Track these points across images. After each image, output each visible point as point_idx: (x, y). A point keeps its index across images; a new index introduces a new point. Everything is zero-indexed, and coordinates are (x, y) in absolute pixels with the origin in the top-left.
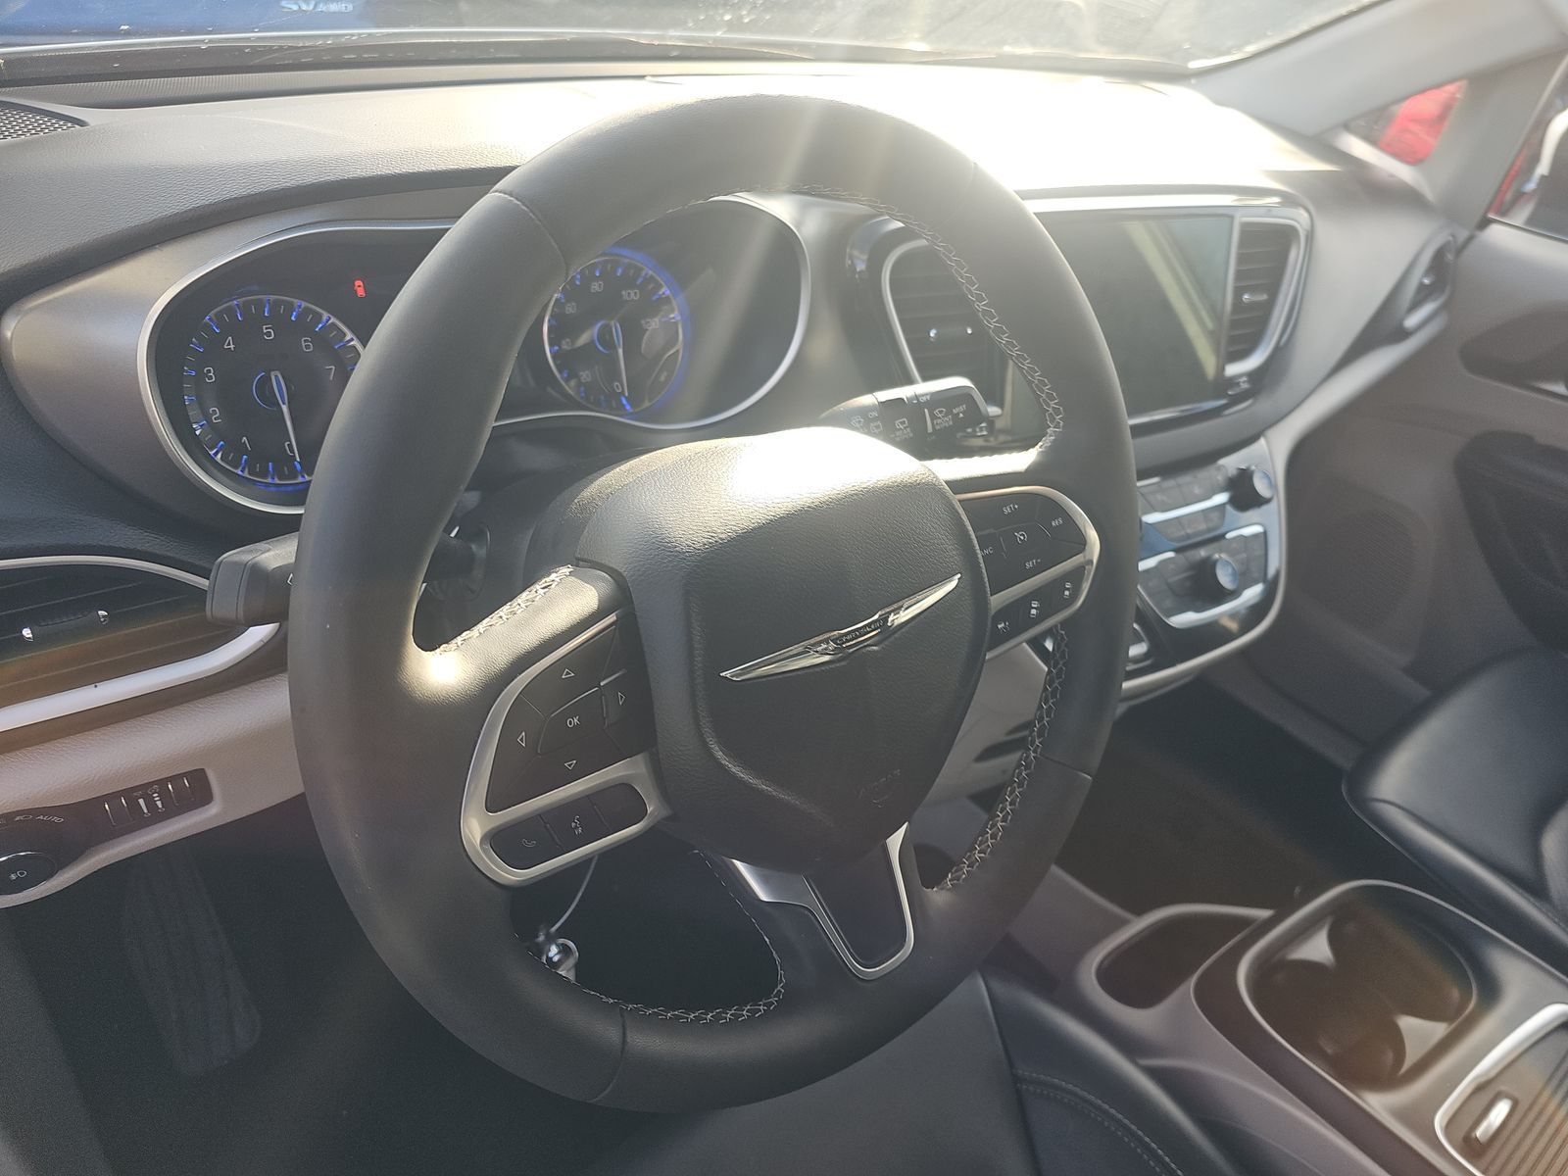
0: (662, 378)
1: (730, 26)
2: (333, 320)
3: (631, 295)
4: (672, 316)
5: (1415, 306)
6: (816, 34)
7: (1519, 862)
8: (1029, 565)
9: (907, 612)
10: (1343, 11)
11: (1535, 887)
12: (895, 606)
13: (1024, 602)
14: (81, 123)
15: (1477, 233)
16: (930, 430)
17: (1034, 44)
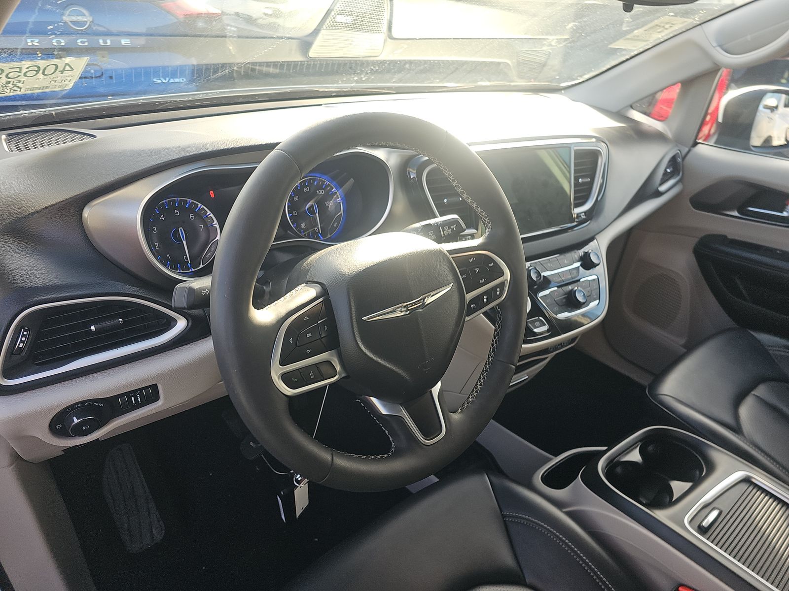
0: (335, 226)
1: (357, 82)
2: (203, 206)
3: (321, 192)
4: (338, 200)
5: (663, 182)
6: (394, 83)
7: (729, 419)
8: (481, 281)
9: (432, 297)
10: (624, 59)
11: (737, 429)
12: (427, 294)
13: (481, 296)
14: (94, 136)
15: (692, 149)
16: (443, 235)
17: (490, 81)
